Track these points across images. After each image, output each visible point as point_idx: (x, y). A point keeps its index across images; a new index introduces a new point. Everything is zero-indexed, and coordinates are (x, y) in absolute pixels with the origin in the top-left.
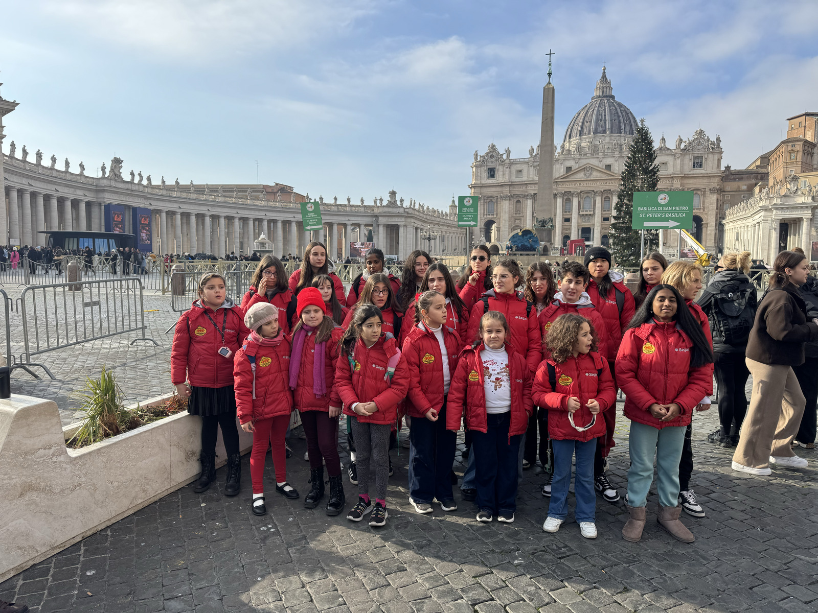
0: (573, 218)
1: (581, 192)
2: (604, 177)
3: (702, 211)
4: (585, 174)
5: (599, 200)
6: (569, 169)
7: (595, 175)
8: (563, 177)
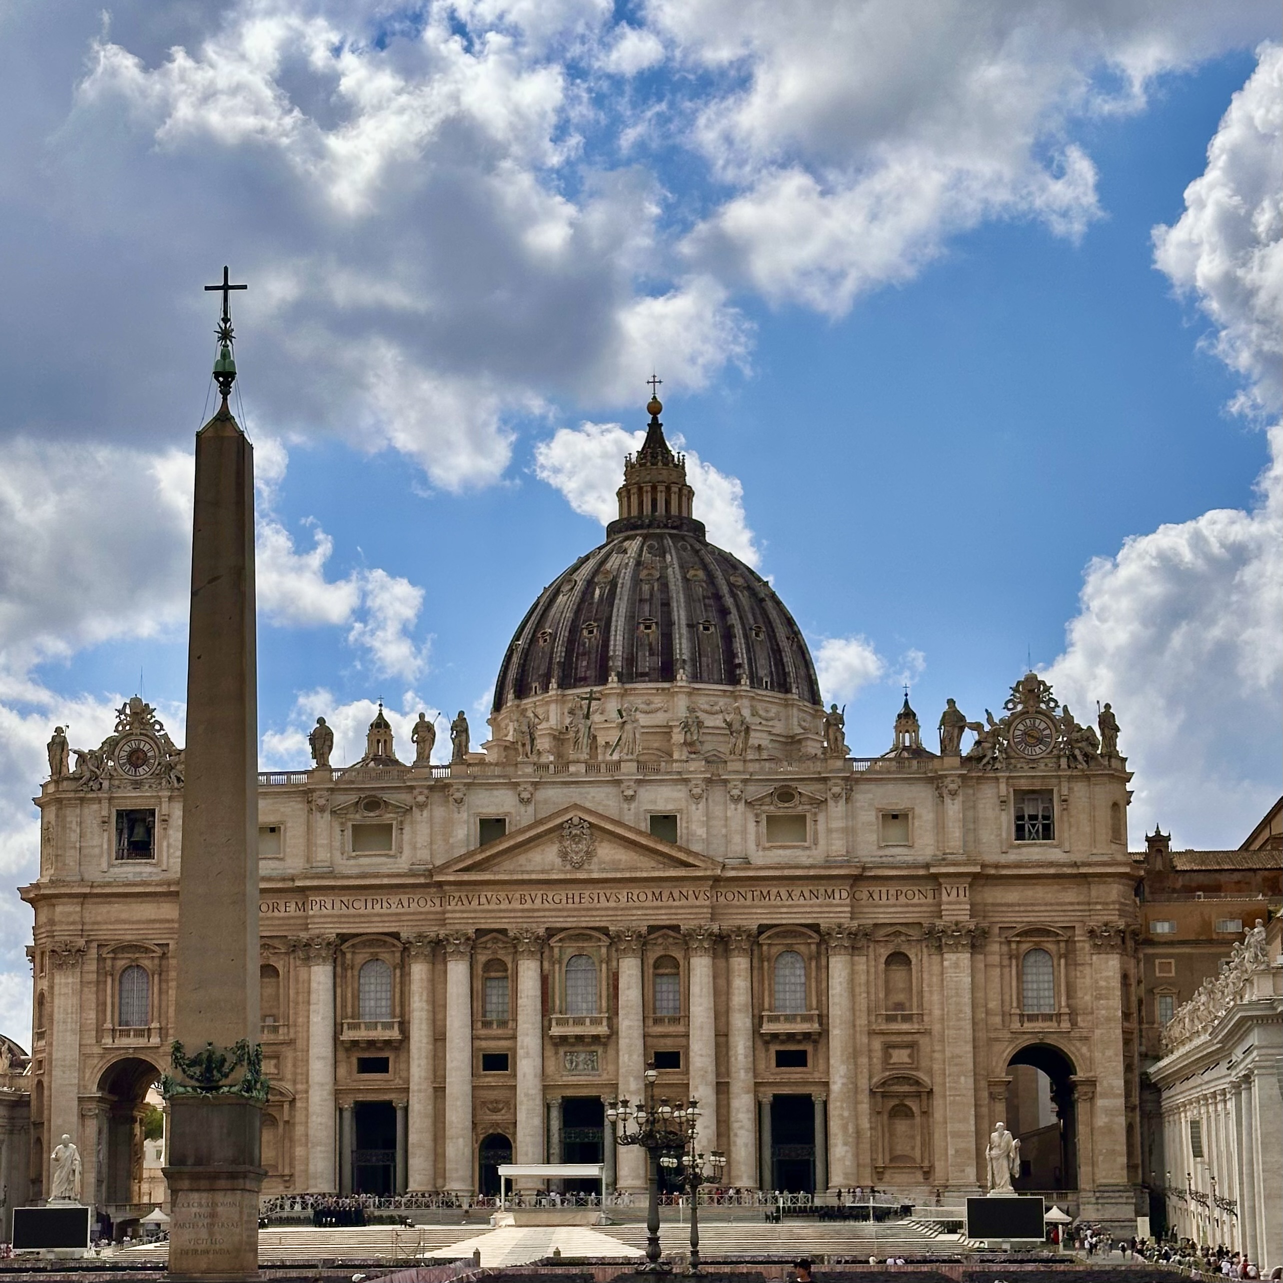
0: (520, 1052)
1: (551, 932)
2: (648, 868)
3: (1065, 1025)
4: (564, 855)
5: (630, 971)
6: (493, 828)
7: (610, 858)
8: (469, 862)
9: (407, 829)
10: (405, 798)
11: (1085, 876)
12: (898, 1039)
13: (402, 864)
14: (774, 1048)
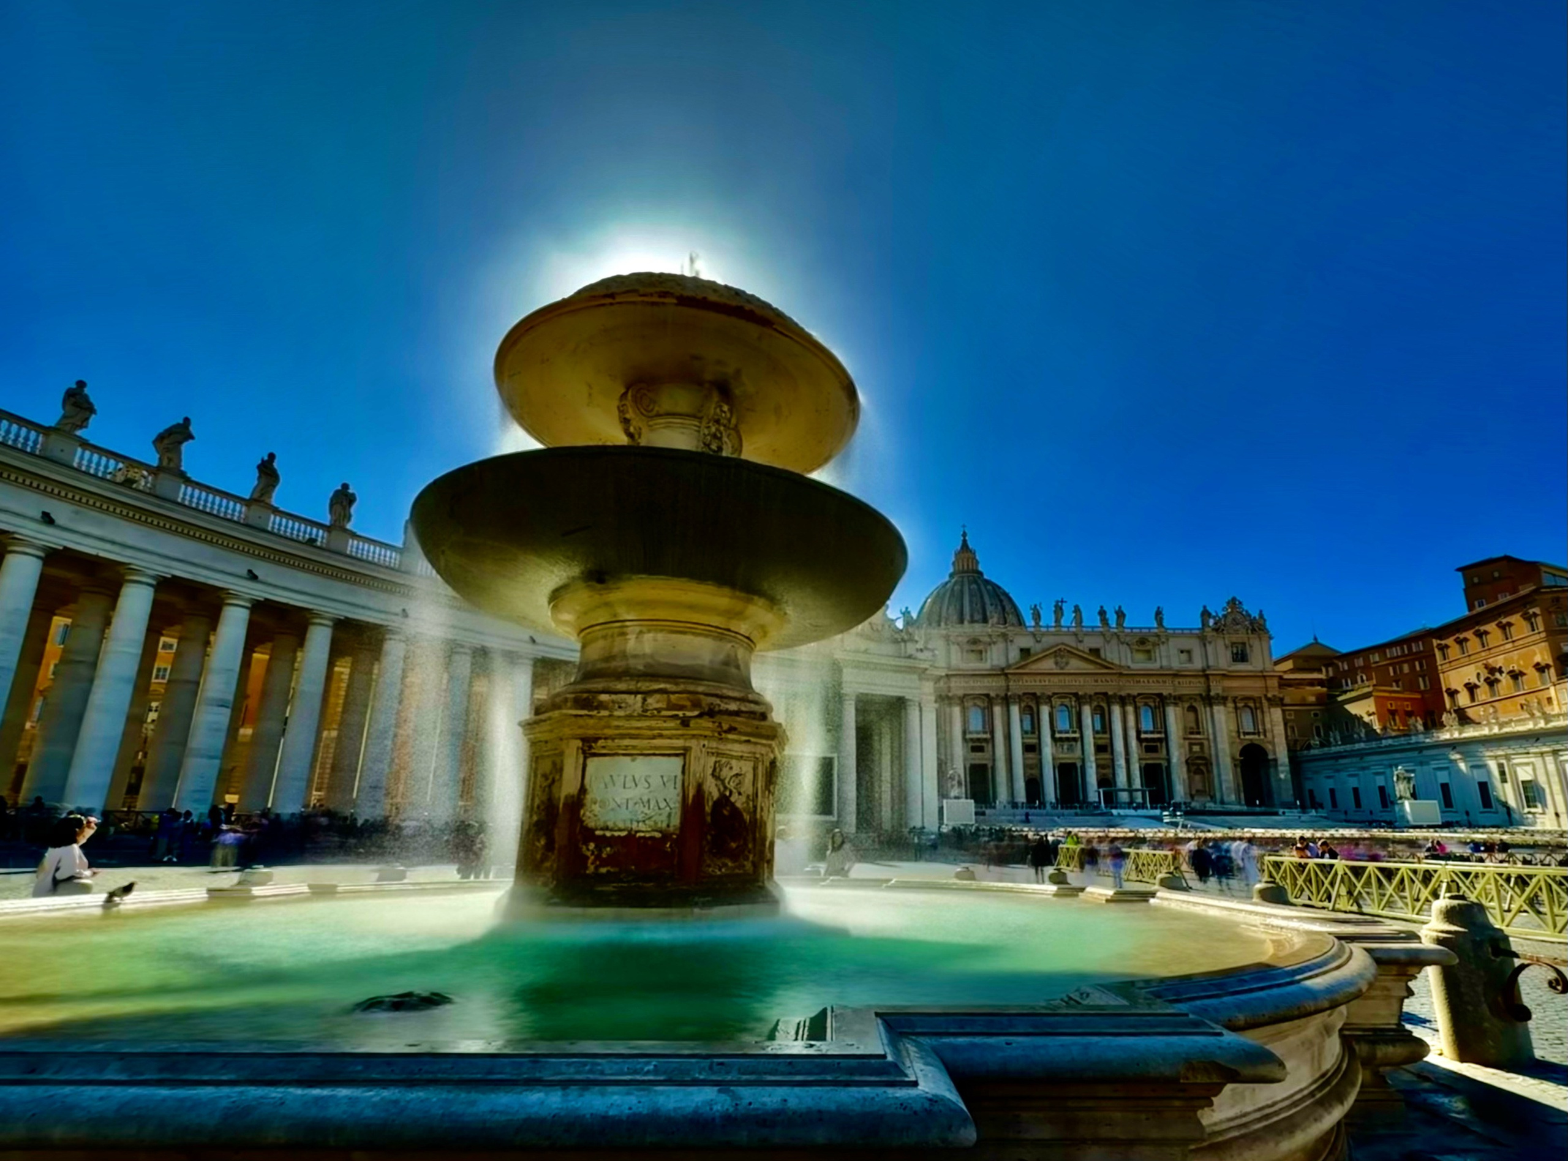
0: (1043, 745)
1: (1055, 694)
2: (1093, 668)
3: (1262, 737)
4: (1056, 663)
5: (1087, 711)
6: (1025, 652)
7: (1075, 665)
8: (1018, 665)
9: (989, 653)
10: (987, 639)
11: (1264, 677)
12: (1193, 741)
13: (988, 665)
14: (1144, 744)
